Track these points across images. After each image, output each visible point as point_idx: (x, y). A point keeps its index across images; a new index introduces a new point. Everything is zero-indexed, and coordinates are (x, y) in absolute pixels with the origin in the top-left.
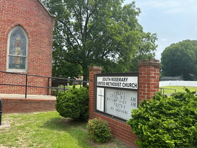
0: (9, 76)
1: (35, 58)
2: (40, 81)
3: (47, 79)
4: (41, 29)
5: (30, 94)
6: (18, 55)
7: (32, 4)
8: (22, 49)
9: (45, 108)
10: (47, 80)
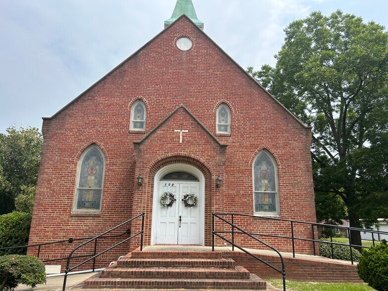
0: (258, 222)
1: (288, 193)
2: (300, 231)
3: (309, 227)
4: (293, 149)
5: (287, 252)
6: (265, 191)
7: (278, 117)
8: (269, 182)
9: (326, 276)
10: (311, 229)
